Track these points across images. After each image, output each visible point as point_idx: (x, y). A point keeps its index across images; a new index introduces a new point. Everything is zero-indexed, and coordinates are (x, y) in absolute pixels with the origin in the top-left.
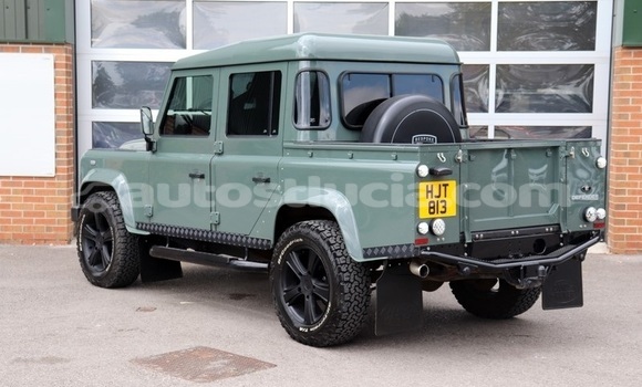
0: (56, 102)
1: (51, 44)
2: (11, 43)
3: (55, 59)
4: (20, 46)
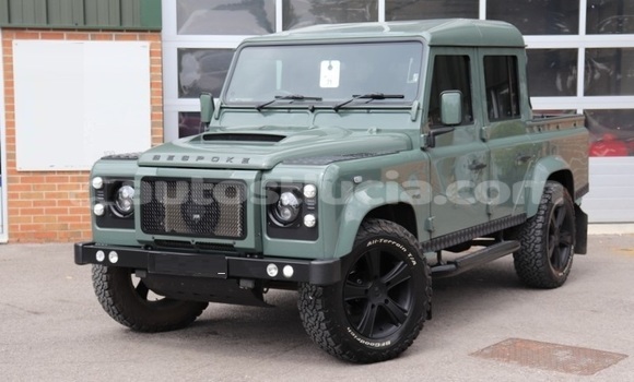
0: (152, 92)
1: (146, 31)
2: (103, 30)
3: (151, 47)
4: (114, 34)
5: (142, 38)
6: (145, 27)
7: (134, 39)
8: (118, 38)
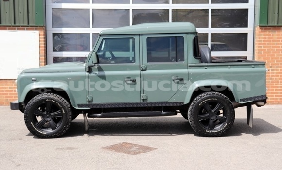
0: (40, 49)
1: (38, 27)
2: (22, 26)
3: (39, 33)
7: (33, 29)
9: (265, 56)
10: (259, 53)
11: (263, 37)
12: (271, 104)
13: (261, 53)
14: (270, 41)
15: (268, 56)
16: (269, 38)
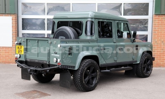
0: (12, 28)
2: (1, 14)
3: (12, 18)
4: (4, 15)
5: (10, 16)
6: (11, 13)
7: (8, 16)
8: (5, 16)
9: (159, 34)
10: (154, 32)
11: (157, 21)
12: (162, 67)
13: (156, 32)
14: (162, 24)
15: (161, 34)
16: (161, 22)
